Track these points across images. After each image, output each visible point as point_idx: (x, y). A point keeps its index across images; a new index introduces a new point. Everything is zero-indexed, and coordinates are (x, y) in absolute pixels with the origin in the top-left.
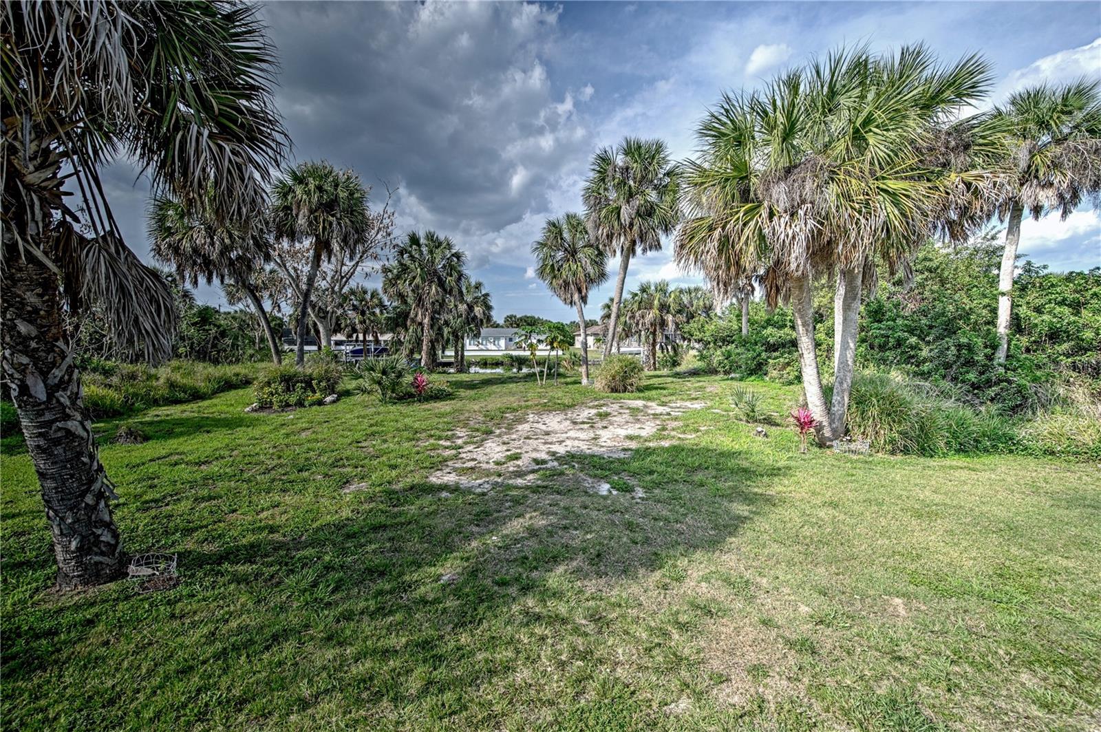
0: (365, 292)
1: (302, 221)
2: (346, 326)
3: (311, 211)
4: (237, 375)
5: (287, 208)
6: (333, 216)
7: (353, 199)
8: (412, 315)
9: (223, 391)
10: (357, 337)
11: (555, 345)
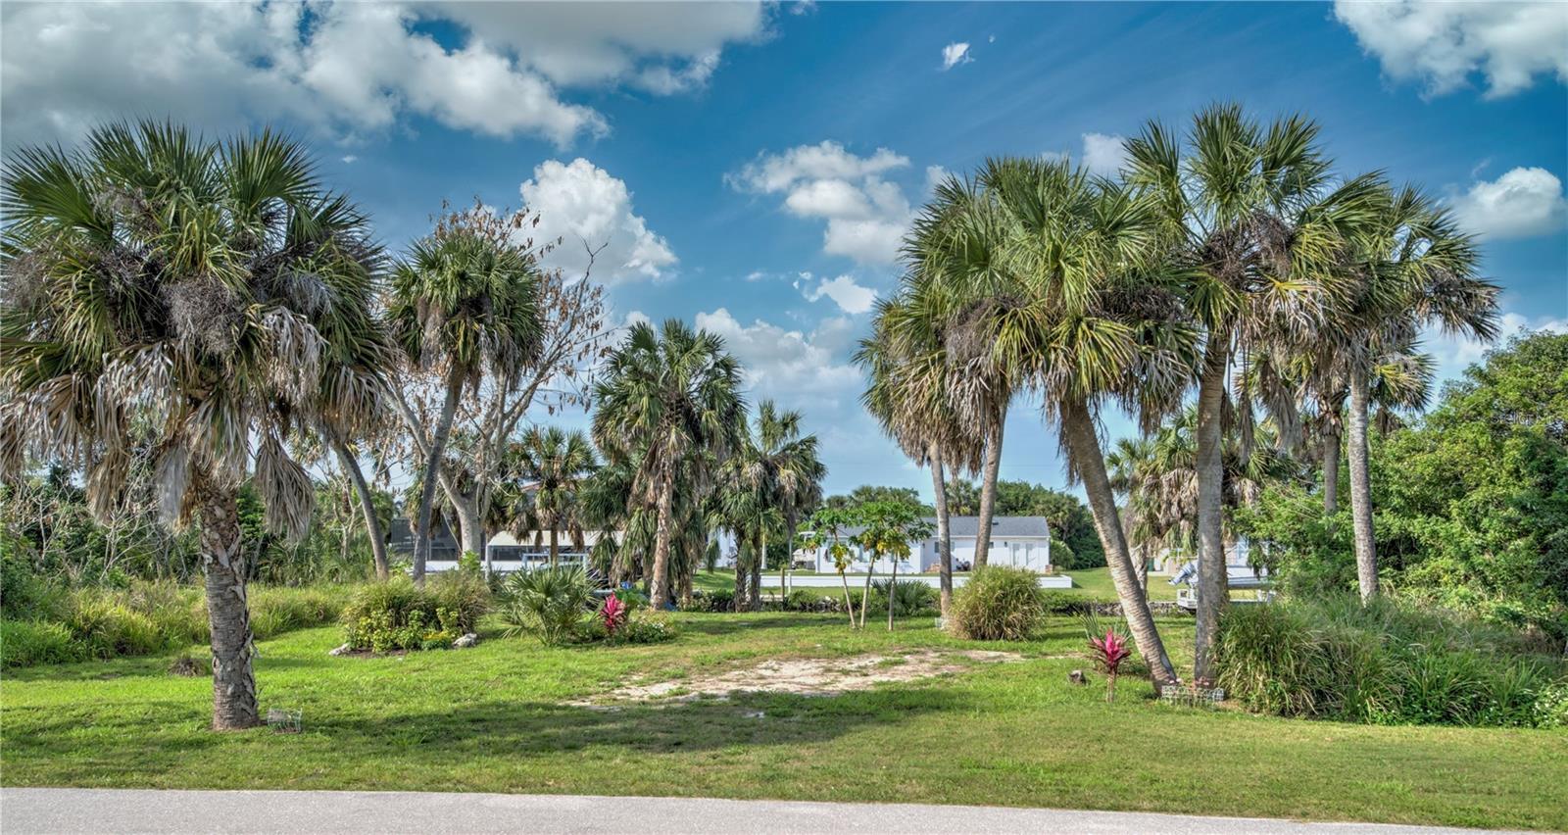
0: (556, 439)
1: (431, 334)
2: (517, 512)
3: (447, 316)
4: (312, 604)
5: (410, 310)
6: (480, 321)
7: (517, 286)
8: (636, 489)
9: (289, 630)
10: (539, 537)
11: (880, 547)
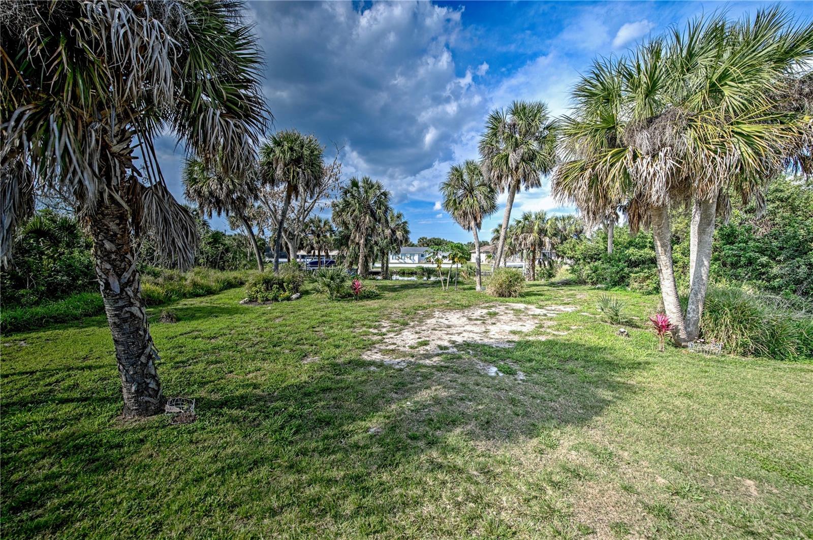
0: (320, 221)
1: (279, 172)
2: (307, 245)
3: (285, 165)
4: (235, 278)
5: (270, 163)
6: (299, 168)
7: (313, 155)
8: (352, 237)
9: (226, 289)
10: (314, 252)
11: (456, 260)
